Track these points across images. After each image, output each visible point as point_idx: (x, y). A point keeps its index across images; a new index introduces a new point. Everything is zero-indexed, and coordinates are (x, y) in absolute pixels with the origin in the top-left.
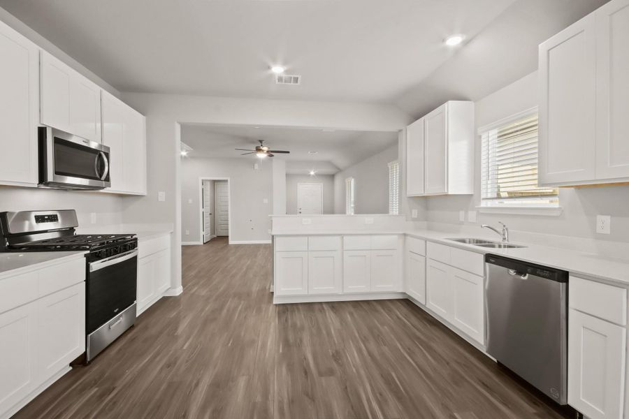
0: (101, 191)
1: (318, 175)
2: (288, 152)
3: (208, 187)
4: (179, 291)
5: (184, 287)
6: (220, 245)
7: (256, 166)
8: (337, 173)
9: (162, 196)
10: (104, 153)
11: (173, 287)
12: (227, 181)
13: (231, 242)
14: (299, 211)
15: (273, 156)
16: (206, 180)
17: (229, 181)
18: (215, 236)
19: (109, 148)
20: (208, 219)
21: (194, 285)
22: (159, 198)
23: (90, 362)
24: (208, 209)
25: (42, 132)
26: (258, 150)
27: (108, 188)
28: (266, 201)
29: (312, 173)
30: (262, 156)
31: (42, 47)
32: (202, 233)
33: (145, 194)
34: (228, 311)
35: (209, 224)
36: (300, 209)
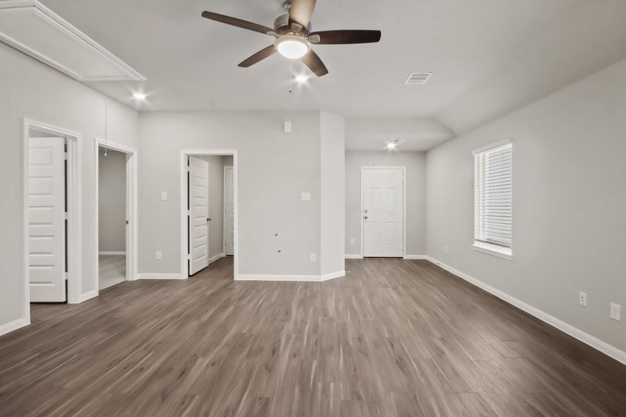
7: (288, 126)
13: (238, 277)
14: (362, 214)
17: (235, 158)
18: (223, 255)
20: (201, 231)
24: (202, 209)
28: (306, 196)
29: (391, 146)
32: (185, 256)
35: (205, 238)
36: (366, 211)
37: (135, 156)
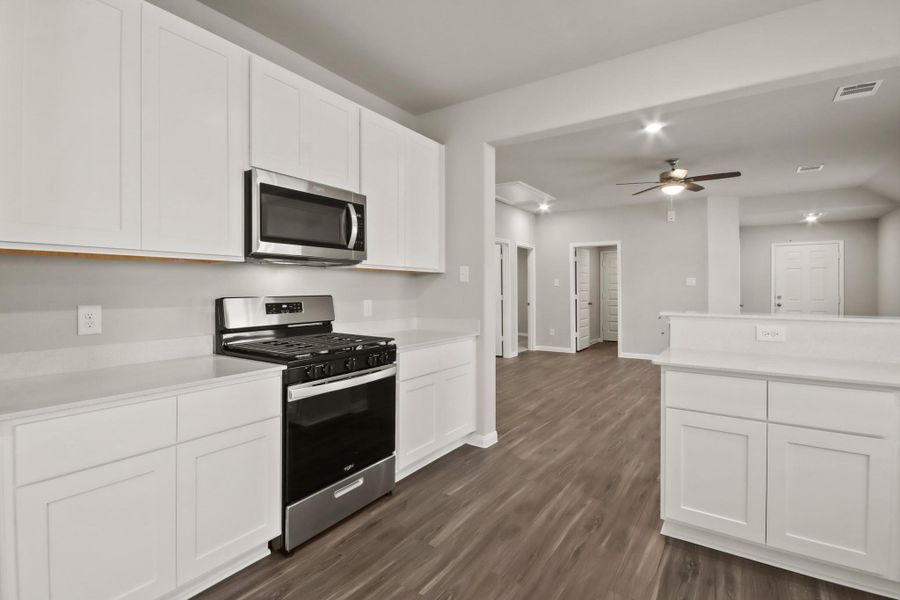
0: (358, 266)
1: (828, 224)
2: (738, 174)
3: (586, 259)
4: (489, 439)
5: (499, 433)
6: (602, 357)
7: (672, 215)
8: (888, 213)
9: (464, 274)
10: (354, 205)
11: (480, 430)
12: (614, 248)
13: (622, 354)
14: (774, 301)
15: (700, 188)
16: (580, 248)
17: (619, 248)
18: (600, 340)
19: (364, 198)
20: (585, 313)
21: (520, 433)
22: (461, 276)
23: (293, 552)
24: (585, 295)
25: (248, 177)
26: (666, 179)
27: (364, 262)
28: (691, 281)
29: (811, 218)
30: (673, 190)
31: (251, 51)
32: (574, 335)
33: (443, 271)
34: (550, 516)
35: (587, 320)
36: (779, 297)
37: (534, 251)
